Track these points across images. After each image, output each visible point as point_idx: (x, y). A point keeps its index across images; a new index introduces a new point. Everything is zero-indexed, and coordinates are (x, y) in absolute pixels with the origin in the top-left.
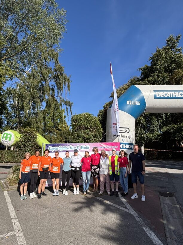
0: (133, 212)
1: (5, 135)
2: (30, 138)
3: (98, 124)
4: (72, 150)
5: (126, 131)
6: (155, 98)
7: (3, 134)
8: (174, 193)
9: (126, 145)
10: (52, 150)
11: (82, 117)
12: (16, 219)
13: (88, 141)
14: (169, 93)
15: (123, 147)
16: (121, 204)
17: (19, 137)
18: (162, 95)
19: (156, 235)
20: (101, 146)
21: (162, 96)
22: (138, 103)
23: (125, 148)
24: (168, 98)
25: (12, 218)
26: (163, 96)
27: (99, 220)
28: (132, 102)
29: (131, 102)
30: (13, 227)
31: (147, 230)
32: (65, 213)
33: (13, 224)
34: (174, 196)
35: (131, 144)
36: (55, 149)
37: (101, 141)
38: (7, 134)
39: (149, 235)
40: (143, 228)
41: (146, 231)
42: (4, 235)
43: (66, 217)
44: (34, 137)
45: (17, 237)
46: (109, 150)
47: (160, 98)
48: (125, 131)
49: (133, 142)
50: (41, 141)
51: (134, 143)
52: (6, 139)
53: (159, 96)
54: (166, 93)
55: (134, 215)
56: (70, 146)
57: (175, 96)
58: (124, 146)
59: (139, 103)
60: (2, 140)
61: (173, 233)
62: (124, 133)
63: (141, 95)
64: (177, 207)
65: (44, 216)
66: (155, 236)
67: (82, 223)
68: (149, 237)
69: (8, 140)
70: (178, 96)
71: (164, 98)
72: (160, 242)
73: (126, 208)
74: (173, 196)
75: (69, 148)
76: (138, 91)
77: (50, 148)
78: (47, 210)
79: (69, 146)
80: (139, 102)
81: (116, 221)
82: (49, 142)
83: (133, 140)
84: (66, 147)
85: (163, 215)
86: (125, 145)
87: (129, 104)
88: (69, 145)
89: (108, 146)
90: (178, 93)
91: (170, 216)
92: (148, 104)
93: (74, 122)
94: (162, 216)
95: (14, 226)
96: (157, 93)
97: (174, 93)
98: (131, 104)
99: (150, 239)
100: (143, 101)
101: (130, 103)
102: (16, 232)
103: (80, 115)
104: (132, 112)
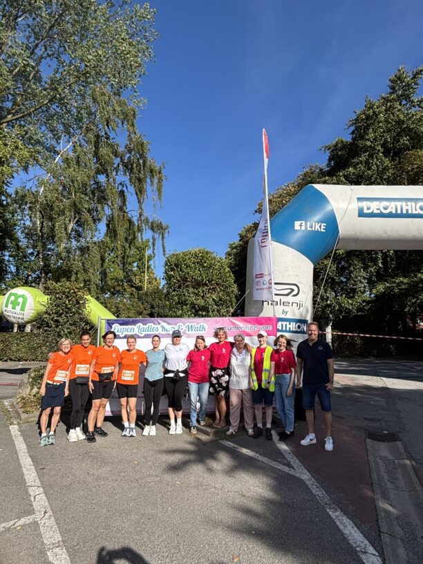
0: (305, 476)
1: (12, 298)
2: (69, 306)
3: (228, 275)
4: (166, 333)
5: (293, 290)
6: (360, 216)
7: (6, 296)
8: (400, 434)
9: (292, 323)
10: (120, 334)
11: (190, 258)
12: (39, 487)
13: (204, 313)
14: (393, 204)
15: (284, 329)
16: (278, 456)
17: (43, 303)
18: (378, 209)
19: (356, 526)
20: (234, 324)
21: (376, 211)
22: (320, 227)
23: (288, 329)
24: (390, 215)
25: (29, 486)
26: (379, 211)
27: (229, 491)
28: (306, 224)
29: (303, 224)
30: (31, 505)
31: (336, 515)
32: (150, 475)
33: (33, 500)
34: (400, 441)
35: (303, 321)
36: (127, 330)
37: (234, 315)
38: (17, 296)
39: (341, 527)
40: (328, 510)
41: (334, 518)
42: (12, 523)
43: (153, 484)
44: (79, 304)
45: (41, 528)
46: (252, 334)
47: (372, 215)
48: (290, 290)
49: (306, 316)
50: (96, 311)
51: (309, 318)
52: (14, 308)
53: (370, 211)
54: (385, 203)
55: (307, 482)
56: (163, 324)
57: (407, 210)
58: (286, 325)
59: (322, 227)
60: (4, 308)
61: (395, 523)
62: (288, 295)
63: (329, 208)
64: (405, 465)
65: (102, 483)
66: (356, 528)
67: (188, 499)
68: (341, 532)
69: (18, 308)
70: (414, 212)
71: (381, 215)
72: (366, 542)
73: (289, 465)
74: (396, 440)
75: (160, 329)
76: (322, 198)
77: (116, 328)
78: (107, 469)
79: (159, 324)
80: (323, 224)
81: (266, 495)
82: (114, 314)
83: (307, 311)
84: (153, 326)
85: (374, 482)
86: (288, 323)
87: (299, 228)
88: (160, 321)
89: (250, 326)
90: (413, 204)
91: (389, 484)
92: (344, 230)
93: (172, 270)
94: (372, 484)
95: (34, 503)
96: (365, 204)
97: (404, 204)
98: (303, 228)
99: (343, 534)
100: (332, 222)
101: (301, 226)
102: (38, 516)
103: (185, 254)
104: (307, 247)
